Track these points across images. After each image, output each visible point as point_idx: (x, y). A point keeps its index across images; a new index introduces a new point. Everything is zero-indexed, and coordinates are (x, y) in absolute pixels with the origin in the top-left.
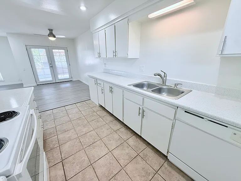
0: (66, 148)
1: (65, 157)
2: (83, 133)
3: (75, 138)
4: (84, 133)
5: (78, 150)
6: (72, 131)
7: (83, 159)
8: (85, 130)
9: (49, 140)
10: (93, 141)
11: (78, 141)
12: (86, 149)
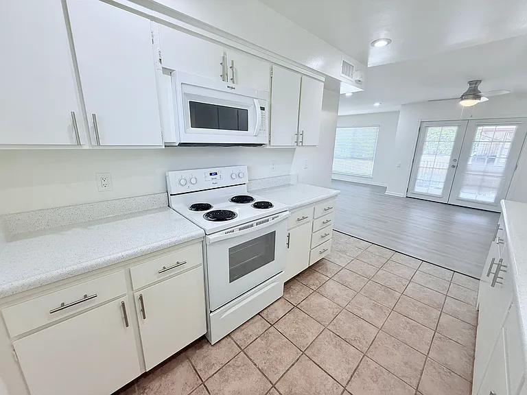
0: (316, 300)
1: (301, 307)
2: (355, 311)
3: (340, 303)
4: (359, 313)
5: (319, 319)
6: (352, 293)
7: (308, 333)
8: (367, 311)
9: (318, 275)
10: (350, 337)
11: (336, 310)
12: (327, 332)
